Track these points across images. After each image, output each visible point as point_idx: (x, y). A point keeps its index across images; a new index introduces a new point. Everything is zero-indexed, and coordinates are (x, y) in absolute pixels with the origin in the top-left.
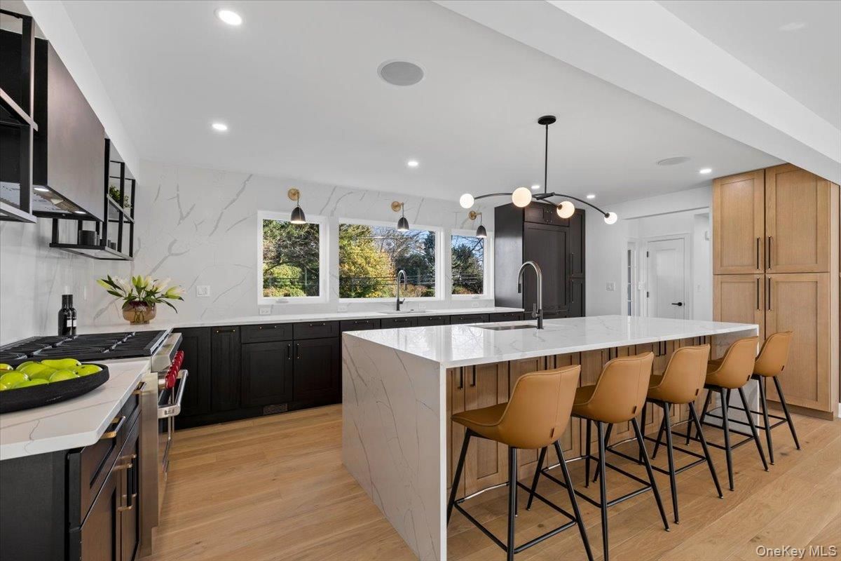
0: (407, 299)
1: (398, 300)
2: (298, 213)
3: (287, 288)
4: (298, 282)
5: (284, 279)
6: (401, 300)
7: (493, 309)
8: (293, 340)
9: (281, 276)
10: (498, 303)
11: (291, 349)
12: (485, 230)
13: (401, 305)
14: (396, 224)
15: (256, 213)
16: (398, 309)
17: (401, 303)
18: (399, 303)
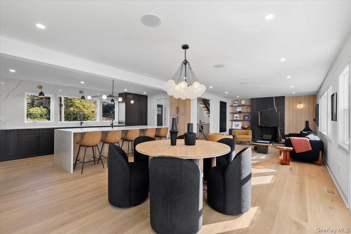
0: (84, 122)
1: (81, 122)
2: (41, 94)
3: (38, 118)
4: (45, 115)
5: (36, 114)
6: (82, 122)
7: (118, 125)
8: (39, 134)
9: (34, 113)
10: (119, 123)
11: (38, 137)
12: (113, 100)
13: (82, 124)
14: (80, 98)
15: (24, 93)
16: (81, 125)
17: (83, 123)
18: (81, 123)
